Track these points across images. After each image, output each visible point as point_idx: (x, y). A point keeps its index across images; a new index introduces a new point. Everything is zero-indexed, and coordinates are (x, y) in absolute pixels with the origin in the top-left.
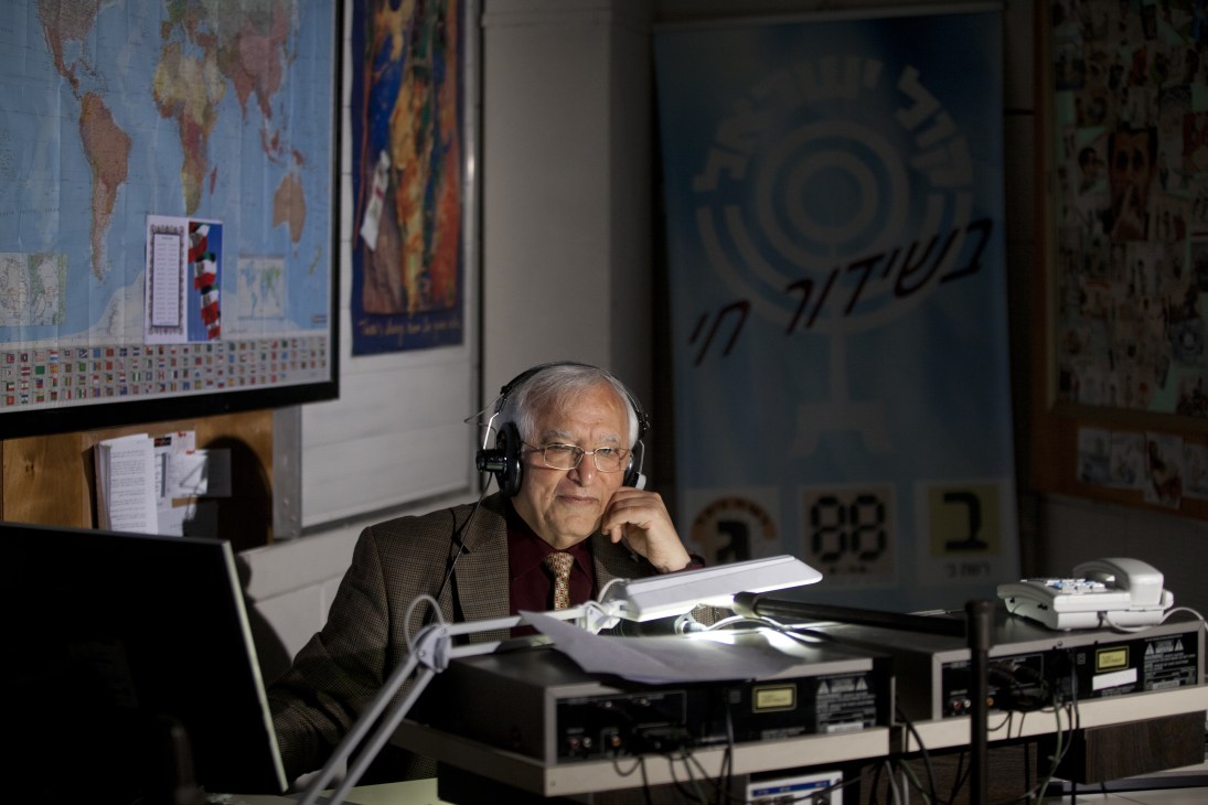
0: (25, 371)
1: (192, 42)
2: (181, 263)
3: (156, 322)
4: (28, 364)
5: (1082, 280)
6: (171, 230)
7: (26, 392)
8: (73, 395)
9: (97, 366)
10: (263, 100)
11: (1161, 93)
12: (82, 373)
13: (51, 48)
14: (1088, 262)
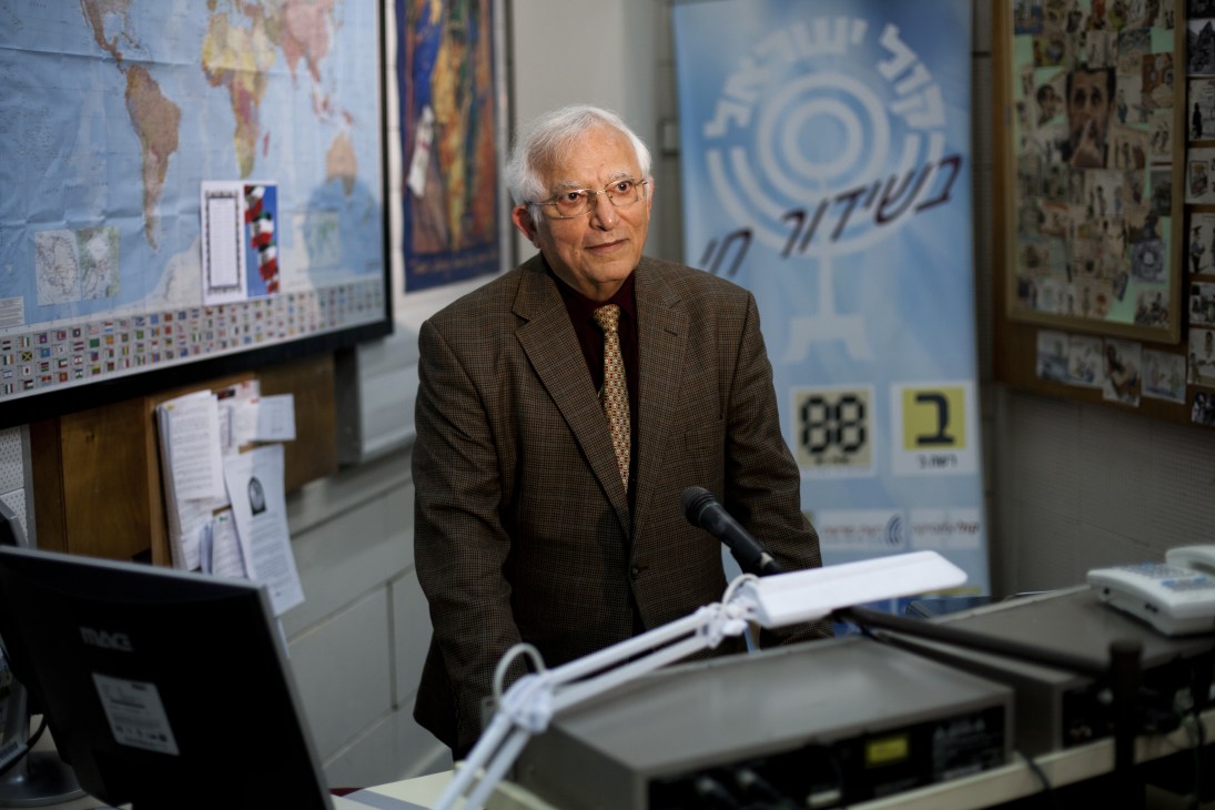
0: (79, 347)
1: (239, 11)
2: (237, 225)
3: (215, 283)
4: (81, 339)
5: (1040, 202)
6: (226, 194)
7: (80, 367)
8: (131, 362)
9: (155, 332)
10: (312, 66)
11: (1120, 37)
12: (141, 341)
13: (90, 23)
14: (1046, 188)
